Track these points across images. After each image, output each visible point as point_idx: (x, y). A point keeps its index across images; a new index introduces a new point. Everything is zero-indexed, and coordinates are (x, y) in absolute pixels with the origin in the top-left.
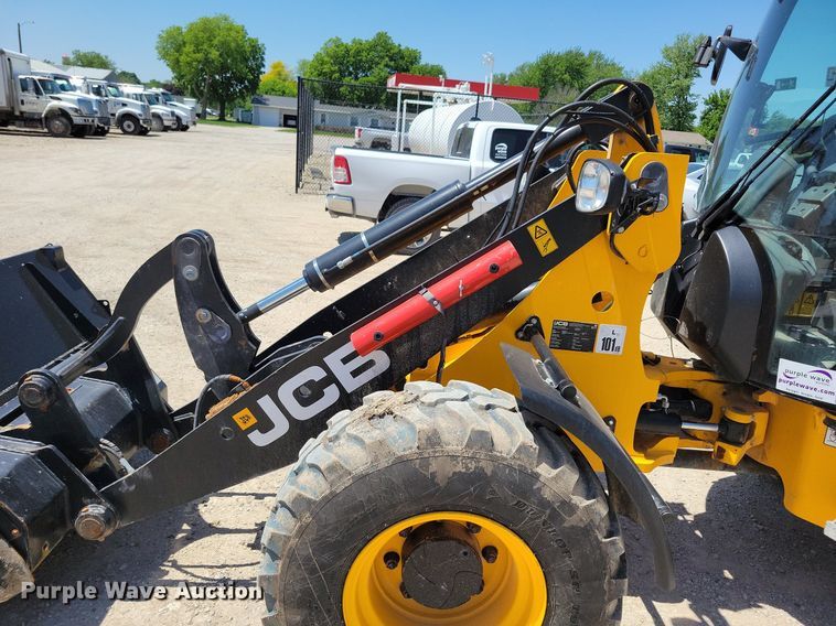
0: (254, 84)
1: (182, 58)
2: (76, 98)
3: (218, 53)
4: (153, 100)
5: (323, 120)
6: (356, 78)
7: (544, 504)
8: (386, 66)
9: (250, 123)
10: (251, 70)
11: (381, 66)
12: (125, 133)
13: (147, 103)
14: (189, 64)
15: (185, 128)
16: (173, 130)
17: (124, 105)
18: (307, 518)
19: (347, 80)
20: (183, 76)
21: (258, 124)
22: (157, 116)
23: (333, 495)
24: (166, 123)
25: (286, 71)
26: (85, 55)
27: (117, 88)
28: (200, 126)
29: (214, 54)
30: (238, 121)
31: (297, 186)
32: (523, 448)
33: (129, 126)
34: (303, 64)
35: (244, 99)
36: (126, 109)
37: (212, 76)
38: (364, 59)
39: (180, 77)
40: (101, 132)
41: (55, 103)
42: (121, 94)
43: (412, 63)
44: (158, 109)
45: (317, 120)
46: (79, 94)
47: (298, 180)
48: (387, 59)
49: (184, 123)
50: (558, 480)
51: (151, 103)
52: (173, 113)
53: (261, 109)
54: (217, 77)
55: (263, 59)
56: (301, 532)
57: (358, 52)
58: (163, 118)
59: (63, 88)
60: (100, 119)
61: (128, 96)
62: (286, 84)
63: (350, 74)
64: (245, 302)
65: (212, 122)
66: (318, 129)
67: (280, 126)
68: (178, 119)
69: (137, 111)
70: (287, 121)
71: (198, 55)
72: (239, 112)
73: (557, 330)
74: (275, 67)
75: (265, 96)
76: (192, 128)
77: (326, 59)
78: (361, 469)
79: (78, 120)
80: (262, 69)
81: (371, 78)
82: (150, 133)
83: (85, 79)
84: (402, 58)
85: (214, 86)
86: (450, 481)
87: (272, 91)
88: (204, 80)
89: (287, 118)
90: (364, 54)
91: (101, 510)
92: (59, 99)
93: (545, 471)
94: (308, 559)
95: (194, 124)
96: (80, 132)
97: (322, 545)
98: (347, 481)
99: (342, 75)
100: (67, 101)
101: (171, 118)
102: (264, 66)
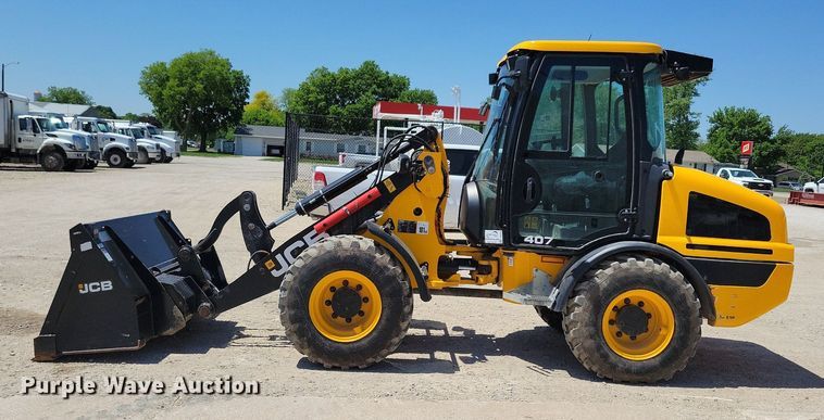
0: (238, 115)
1: (164, 92)
2: (71, 135)
3: (202, 86)
4: (138, 134)
5: (308, 148)
6: (343, 105)
7: (377, 267)
8: (374, 93)
9: (232, 154)
10: (235, 101)
11: (369, 94)
12: (112, 166)
13: (132, 137)
14: (172, 97)
15: (168, 160)
16: (157, 162)
17: (112, 139)
18: (297, 274)
19: (333, 107)
20: (165, 110)
21: (240, 154)
22: (142, 149)
23: (306, 265)
24: (150, 156)
25: (271, 100)
26: (61, 91)
27: (105, 124)
28: (183, 158)
29: (199, 87)
30: (219, 152)
31: (284, 204)
32: (370, 248)
33: (116, 160)
34: (288, 93)
35: (226, 130)
36: (114, 143)
37: (195, 109)
38: (351, 86)
39: (161, 111)
40: (89, 166)
41: (51, 140)
42: (109, 129)
43: (400, 89)
44: (144, 142)
45: (303, 148)
46: (71, 132)
47: (284, 200)
48: (374, 86)
49: (168, 155)
50: (382, 259)
51: (136, 137)
52: (158, 146)
53: (245, 140)
54: (199, 109)
55: (247, 90)
56: (295, 279)
57: (345, 81)
58: (148, 150)
59: (58, 126)
60: (91, 153)
61: (115, 131)
62: (270, 113)
63: (337, 101)
64: (268, 223)
65: (193, 153)
66: (303, 157)
67: (263, 155)
68: (163, 151)
69: (124, 145)
70: (271, 151)
71: (181, 88)
72: (220, 144)
73: (400, 224)
74: (259, 97)
75: (248, 126)
76: (175, 159)
77: (312, 88)
78: (315, 255)
79: (71, 155)
80: (247, 100)
81: (358, 106)
82: (135, 166)
83: (75, 116)
84: (391, 85)
85: (196, 117)
86: (345, 258)
87: (255, 120)
88: (186, 112)
89: (270, 148)
90: (351, 82)
91: (208, 305)
92: (55, 136)
93: (378, 255)
94: (297, 289)
95: (178, 156)
96: (71, 165)
97: (302, 282)
98: (310, 260)
99: (329, 104)
100: (63, 138)
101: (155, 150)
102: (248, 97)
